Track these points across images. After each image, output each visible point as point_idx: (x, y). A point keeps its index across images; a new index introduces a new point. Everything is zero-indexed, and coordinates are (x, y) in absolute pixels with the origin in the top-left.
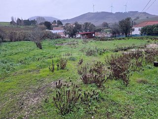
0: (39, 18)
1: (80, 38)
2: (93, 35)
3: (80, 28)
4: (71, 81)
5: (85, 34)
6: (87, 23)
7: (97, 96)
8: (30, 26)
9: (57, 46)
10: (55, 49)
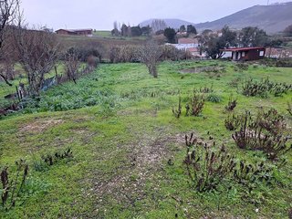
0: (157, 22)
1: (229, 59)
2: (261, 54)
3: (233, 38)
4: (211, 138)
5: (241, 52)
6: (249, 29)
7: (269, 175)
8: (140, 38)
9: (182, 73)
10: (179, 79)
